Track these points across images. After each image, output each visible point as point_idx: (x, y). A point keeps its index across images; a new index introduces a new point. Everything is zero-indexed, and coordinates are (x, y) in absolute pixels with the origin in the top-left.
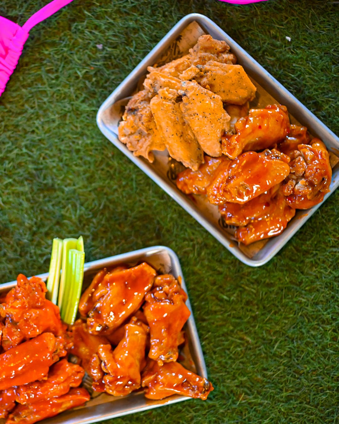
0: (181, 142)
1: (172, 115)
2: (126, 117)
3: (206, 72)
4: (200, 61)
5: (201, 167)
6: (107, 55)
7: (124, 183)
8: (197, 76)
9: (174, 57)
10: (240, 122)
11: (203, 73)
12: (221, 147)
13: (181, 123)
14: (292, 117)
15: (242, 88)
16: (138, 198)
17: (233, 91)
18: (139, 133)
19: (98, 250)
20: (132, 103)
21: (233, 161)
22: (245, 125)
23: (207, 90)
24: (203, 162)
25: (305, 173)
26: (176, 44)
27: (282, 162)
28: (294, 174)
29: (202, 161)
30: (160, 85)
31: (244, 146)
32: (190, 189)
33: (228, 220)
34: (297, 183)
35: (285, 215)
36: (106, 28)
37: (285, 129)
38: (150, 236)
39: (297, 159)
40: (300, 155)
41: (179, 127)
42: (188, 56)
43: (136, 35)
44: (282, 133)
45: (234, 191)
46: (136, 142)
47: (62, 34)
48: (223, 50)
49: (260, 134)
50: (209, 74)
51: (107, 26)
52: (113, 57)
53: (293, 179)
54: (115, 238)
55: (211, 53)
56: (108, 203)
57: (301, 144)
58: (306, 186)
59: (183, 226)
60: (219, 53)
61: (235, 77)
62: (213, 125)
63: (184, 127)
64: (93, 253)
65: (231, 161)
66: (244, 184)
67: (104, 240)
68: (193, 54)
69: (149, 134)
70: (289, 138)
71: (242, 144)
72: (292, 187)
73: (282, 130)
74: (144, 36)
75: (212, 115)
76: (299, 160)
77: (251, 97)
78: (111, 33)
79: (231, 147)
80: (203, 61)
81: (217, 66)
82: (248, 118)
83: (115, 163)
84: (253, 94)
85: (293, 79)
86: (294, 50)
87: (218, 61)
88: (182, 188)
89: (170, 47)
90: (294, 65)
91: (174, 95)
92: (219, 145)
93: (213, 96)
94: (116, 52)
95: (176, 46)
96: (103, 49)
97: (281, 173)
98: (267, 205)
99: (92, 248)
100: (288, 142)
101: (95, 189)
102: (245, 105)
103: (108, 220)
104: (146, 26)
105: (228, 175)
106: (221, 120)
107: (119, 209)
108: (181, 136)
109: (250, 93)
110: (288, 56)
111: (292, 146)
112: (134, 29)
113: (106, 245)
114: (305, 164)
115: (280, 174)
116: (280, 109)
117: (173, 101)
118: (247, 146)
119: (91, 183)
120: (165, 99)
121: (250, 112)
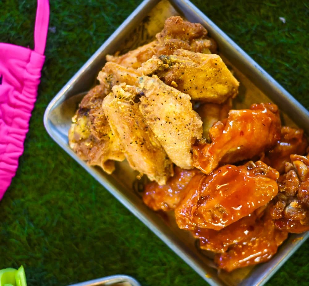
0: (142, 151)
1: (129, 118)
2: (77, 119)
3: (172, 64)
4: (167, 49)
5: (170, 180)
6: (61, 40)
7: (81, 194)
8: (160, 69)
9: (142, 42)
10: (216, 127)
11: (167, 66)
12: (192, 158)
13: (142, 128)
14: (286, 116)
15: (220, 83)
16: (98, 214)
17: (209, 88)
18: (91, 140)
19: (51, 275)
20: (85, 101)
21: (207, 176)
22: (223, 131)
23: (172, 88)
24: (172, 175)
25: (297, 192)
26: (143, 26)
27: (268, 180)
28: (284, 193)
29: (170, 173)
30: (117, 80)
31: (220, 158)
32: (158, 205)
33: (202, 245)
34: (288, 205)
35: (274, 239)
36: (60, 7)
37: (274, 135)
38: (113, 259)
39: (289, 173)
40: (292, 169)
41: (139, 133)
42: (154, 43)
43: (97, 16)
44: (270, 139)
45: (207, 215)
46: (88, 151)
47: (8, 15)
48: (198, 35)
49: (242, 141)
50: (175, 66)
51: (61, 5)
52: (67, 43)
53: (283, 200)
54: (71, 261)
55: (182, 39)
56: (62, 219)
57: (294, 154)
58: (299, 209)
59: (153, 246)
60: (191, 40)
61: (211, 70)
62: (179, 133)
63: (147, 132)
64: (45, 278)
65: (204, 177)
66: (220, 207)
67: (58, 263)
68: (159, 40)
69: (103, 141)
70: (281, 144)
71: (218, 156)
72: (281, 211)
73: (271, 135)
74: (106, 17)
75: (178, 120)
76: (291, 176)
77: (233, 93)
78: (66, 13)
79: (205, 160)
80: (170, 49)
81: (186, 56)
82: (227, 121)
83: (71, 171)
84: (234, 90)
85: (287, 69)
86: (289, 34)
87: (190, 50)
88: (149, 203)
89: (135, 31)
90: (289, 51)
91: (132, 93)
92: (190, 155)
93: (179, 96)
94: (73, 36)
95: (144, 29)
96: (57, 32)
97: (267, 194)
98: (251, 228)
99: (45, 273)
100: (280, 148)
101: (48, 202)
102: (226, 103)
103: (62, 239)
104: (110, 5)
105: (200, 194)
106: (189, 126)
107: (77, 226)
108: (142, 144)
109: (231, 89)
110: (282, 41)
111: (284, 154)
112: (94, 8)
113: (61, 270)
114: (297, 180)
115: (265, 195)
116: (268, 109)
117: (131, 100)
118: (224, 158)
119: (42, 195)
120: (120, 98)
121: (229, 114)
